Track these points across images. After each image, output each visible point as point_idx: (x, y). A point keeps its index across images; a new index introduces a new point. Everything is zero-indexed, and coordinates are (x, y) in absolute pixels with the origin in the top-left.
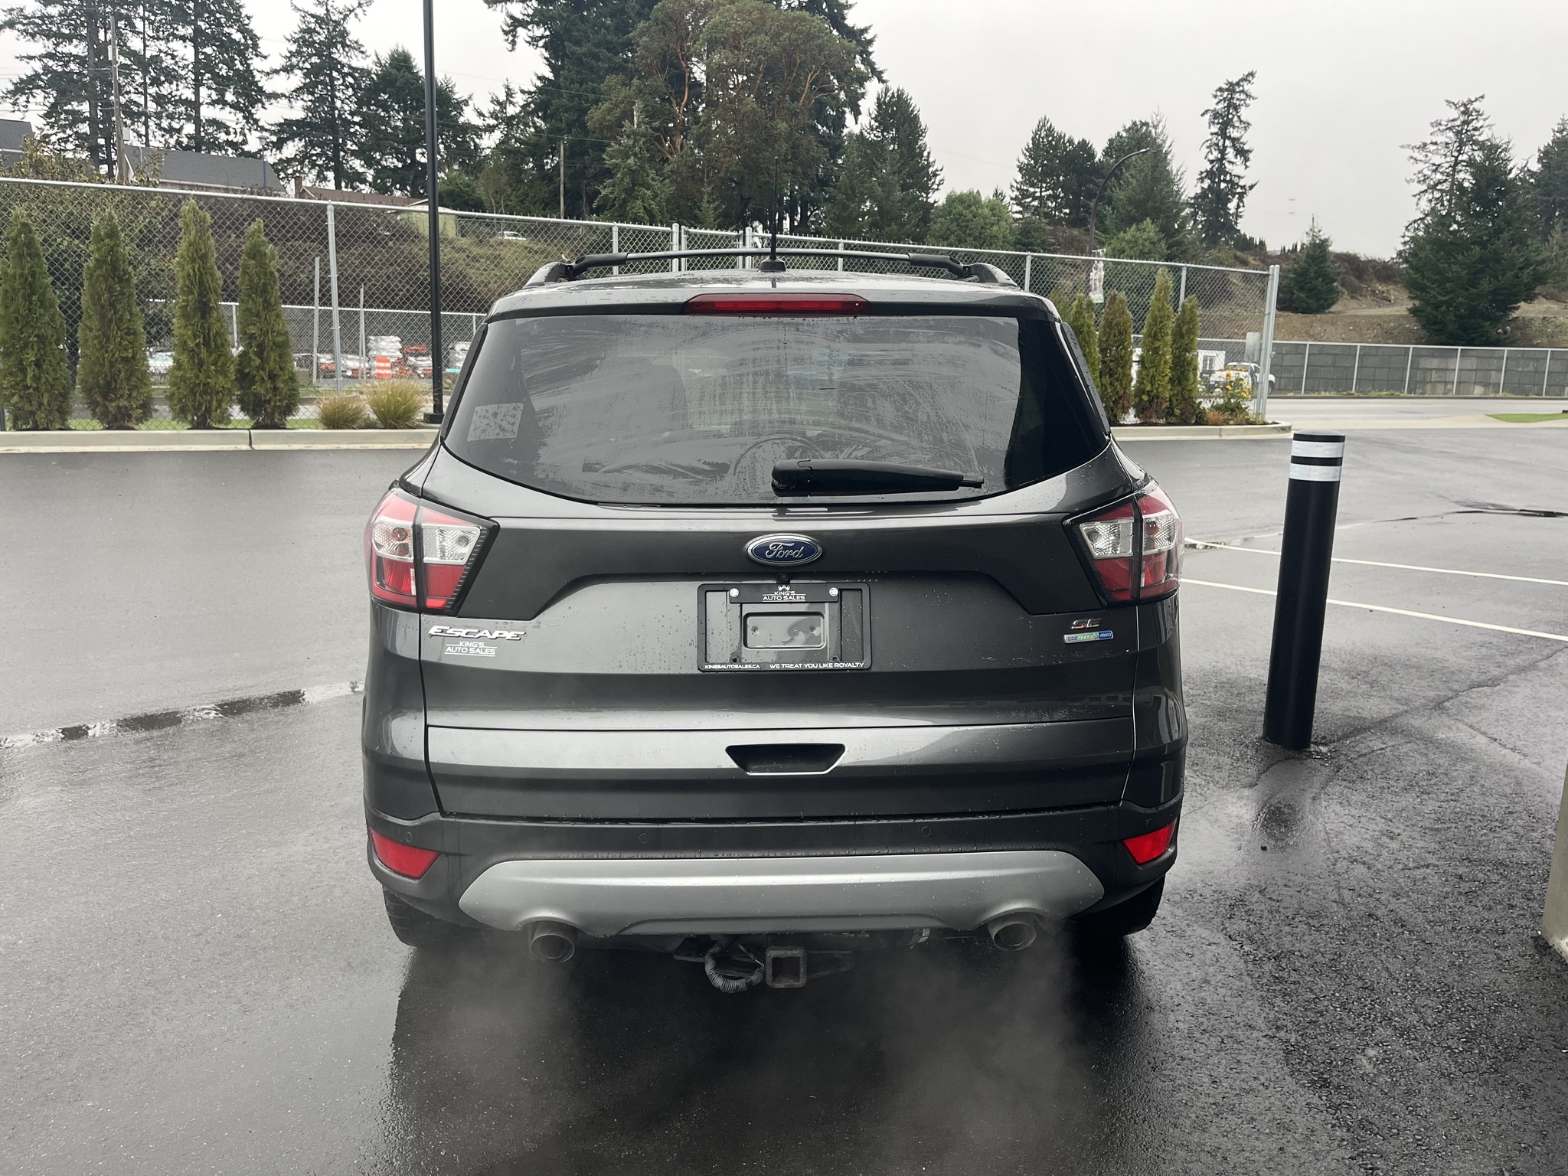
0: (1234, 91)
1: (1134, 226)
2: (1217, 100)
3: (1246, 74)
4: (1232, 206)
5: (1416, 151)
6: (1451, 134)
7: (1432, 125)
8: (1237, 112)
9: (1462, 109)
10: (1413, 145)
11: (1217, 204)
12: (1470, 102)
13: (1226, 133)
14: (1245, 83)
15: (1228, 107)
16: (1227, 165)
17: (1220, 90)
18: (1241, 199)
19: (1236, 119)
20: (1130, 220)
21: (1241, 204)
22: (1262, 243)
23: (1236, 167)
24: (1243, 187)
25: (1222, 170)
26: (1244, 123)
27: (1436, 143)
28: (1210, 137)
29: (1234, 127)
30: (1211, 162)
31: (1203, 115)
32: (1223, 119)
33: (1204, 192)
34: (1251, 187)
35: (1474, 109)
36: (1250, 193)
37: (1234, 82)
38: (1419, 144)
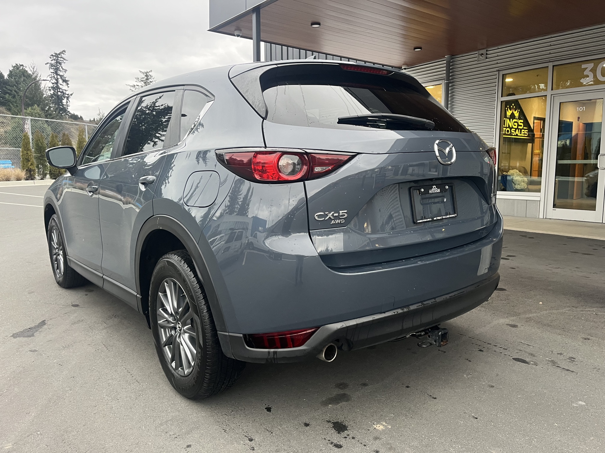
0: (58, 57)
1: (30, 108)
2: (51, 59)
3: (62, 51)
4: (64, 101)
5: (132, 87)
6: (142, 83)
7: (136, 78)
8: (61, 65)
9: (145, 74)
10: (131, 85)
11: (58, 100)
12: (148, 72)
13: (57, 73)
14: (62, 54)
15: (57, 62)
16: (60, 85)
17: (52, 55)
18: (68, 98)
19: (60, 68)
20: (27, 105)
21: (68, 101)
22: (81, 117)
23: (63, 87)
24: (68, 95)
25: (58, 87)
26: (64, 70)
27: (138, 86)
28: (51, 74)
29: (60, 71)
30: (53, 84)
31: (46, 64)
32: (55, 67)
33: (52, 96)
34: (71, 95)
35: (149, 74)
36: (71, 97)
37: (58, 53)
38: (132, 85)
